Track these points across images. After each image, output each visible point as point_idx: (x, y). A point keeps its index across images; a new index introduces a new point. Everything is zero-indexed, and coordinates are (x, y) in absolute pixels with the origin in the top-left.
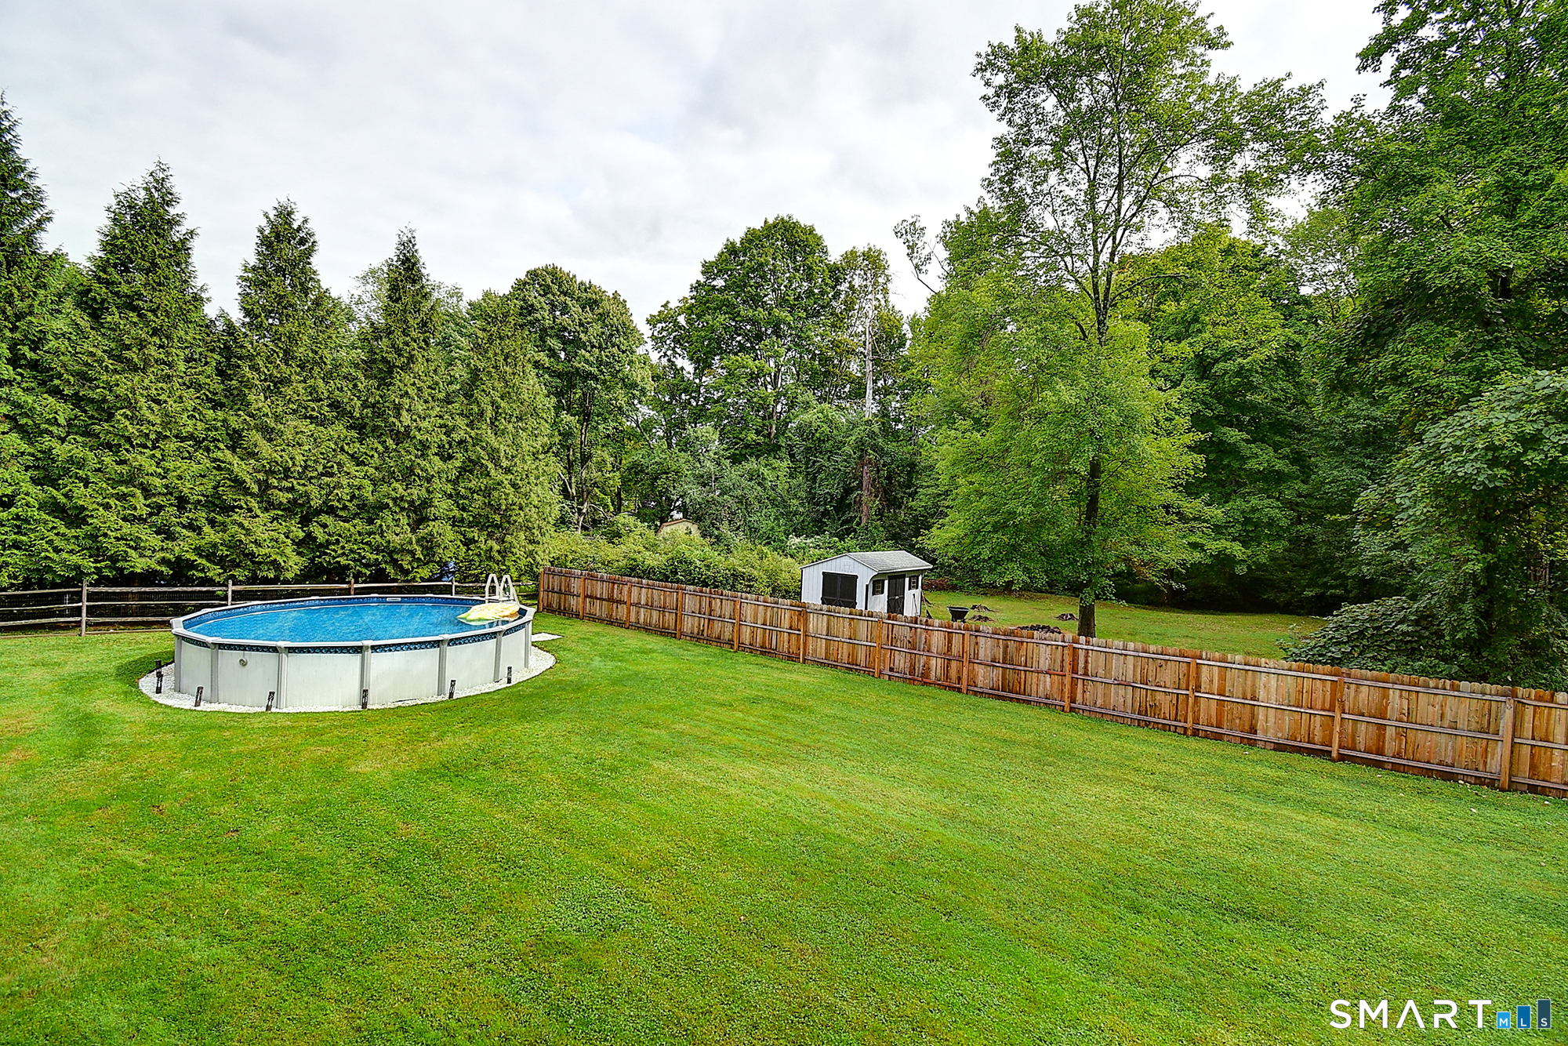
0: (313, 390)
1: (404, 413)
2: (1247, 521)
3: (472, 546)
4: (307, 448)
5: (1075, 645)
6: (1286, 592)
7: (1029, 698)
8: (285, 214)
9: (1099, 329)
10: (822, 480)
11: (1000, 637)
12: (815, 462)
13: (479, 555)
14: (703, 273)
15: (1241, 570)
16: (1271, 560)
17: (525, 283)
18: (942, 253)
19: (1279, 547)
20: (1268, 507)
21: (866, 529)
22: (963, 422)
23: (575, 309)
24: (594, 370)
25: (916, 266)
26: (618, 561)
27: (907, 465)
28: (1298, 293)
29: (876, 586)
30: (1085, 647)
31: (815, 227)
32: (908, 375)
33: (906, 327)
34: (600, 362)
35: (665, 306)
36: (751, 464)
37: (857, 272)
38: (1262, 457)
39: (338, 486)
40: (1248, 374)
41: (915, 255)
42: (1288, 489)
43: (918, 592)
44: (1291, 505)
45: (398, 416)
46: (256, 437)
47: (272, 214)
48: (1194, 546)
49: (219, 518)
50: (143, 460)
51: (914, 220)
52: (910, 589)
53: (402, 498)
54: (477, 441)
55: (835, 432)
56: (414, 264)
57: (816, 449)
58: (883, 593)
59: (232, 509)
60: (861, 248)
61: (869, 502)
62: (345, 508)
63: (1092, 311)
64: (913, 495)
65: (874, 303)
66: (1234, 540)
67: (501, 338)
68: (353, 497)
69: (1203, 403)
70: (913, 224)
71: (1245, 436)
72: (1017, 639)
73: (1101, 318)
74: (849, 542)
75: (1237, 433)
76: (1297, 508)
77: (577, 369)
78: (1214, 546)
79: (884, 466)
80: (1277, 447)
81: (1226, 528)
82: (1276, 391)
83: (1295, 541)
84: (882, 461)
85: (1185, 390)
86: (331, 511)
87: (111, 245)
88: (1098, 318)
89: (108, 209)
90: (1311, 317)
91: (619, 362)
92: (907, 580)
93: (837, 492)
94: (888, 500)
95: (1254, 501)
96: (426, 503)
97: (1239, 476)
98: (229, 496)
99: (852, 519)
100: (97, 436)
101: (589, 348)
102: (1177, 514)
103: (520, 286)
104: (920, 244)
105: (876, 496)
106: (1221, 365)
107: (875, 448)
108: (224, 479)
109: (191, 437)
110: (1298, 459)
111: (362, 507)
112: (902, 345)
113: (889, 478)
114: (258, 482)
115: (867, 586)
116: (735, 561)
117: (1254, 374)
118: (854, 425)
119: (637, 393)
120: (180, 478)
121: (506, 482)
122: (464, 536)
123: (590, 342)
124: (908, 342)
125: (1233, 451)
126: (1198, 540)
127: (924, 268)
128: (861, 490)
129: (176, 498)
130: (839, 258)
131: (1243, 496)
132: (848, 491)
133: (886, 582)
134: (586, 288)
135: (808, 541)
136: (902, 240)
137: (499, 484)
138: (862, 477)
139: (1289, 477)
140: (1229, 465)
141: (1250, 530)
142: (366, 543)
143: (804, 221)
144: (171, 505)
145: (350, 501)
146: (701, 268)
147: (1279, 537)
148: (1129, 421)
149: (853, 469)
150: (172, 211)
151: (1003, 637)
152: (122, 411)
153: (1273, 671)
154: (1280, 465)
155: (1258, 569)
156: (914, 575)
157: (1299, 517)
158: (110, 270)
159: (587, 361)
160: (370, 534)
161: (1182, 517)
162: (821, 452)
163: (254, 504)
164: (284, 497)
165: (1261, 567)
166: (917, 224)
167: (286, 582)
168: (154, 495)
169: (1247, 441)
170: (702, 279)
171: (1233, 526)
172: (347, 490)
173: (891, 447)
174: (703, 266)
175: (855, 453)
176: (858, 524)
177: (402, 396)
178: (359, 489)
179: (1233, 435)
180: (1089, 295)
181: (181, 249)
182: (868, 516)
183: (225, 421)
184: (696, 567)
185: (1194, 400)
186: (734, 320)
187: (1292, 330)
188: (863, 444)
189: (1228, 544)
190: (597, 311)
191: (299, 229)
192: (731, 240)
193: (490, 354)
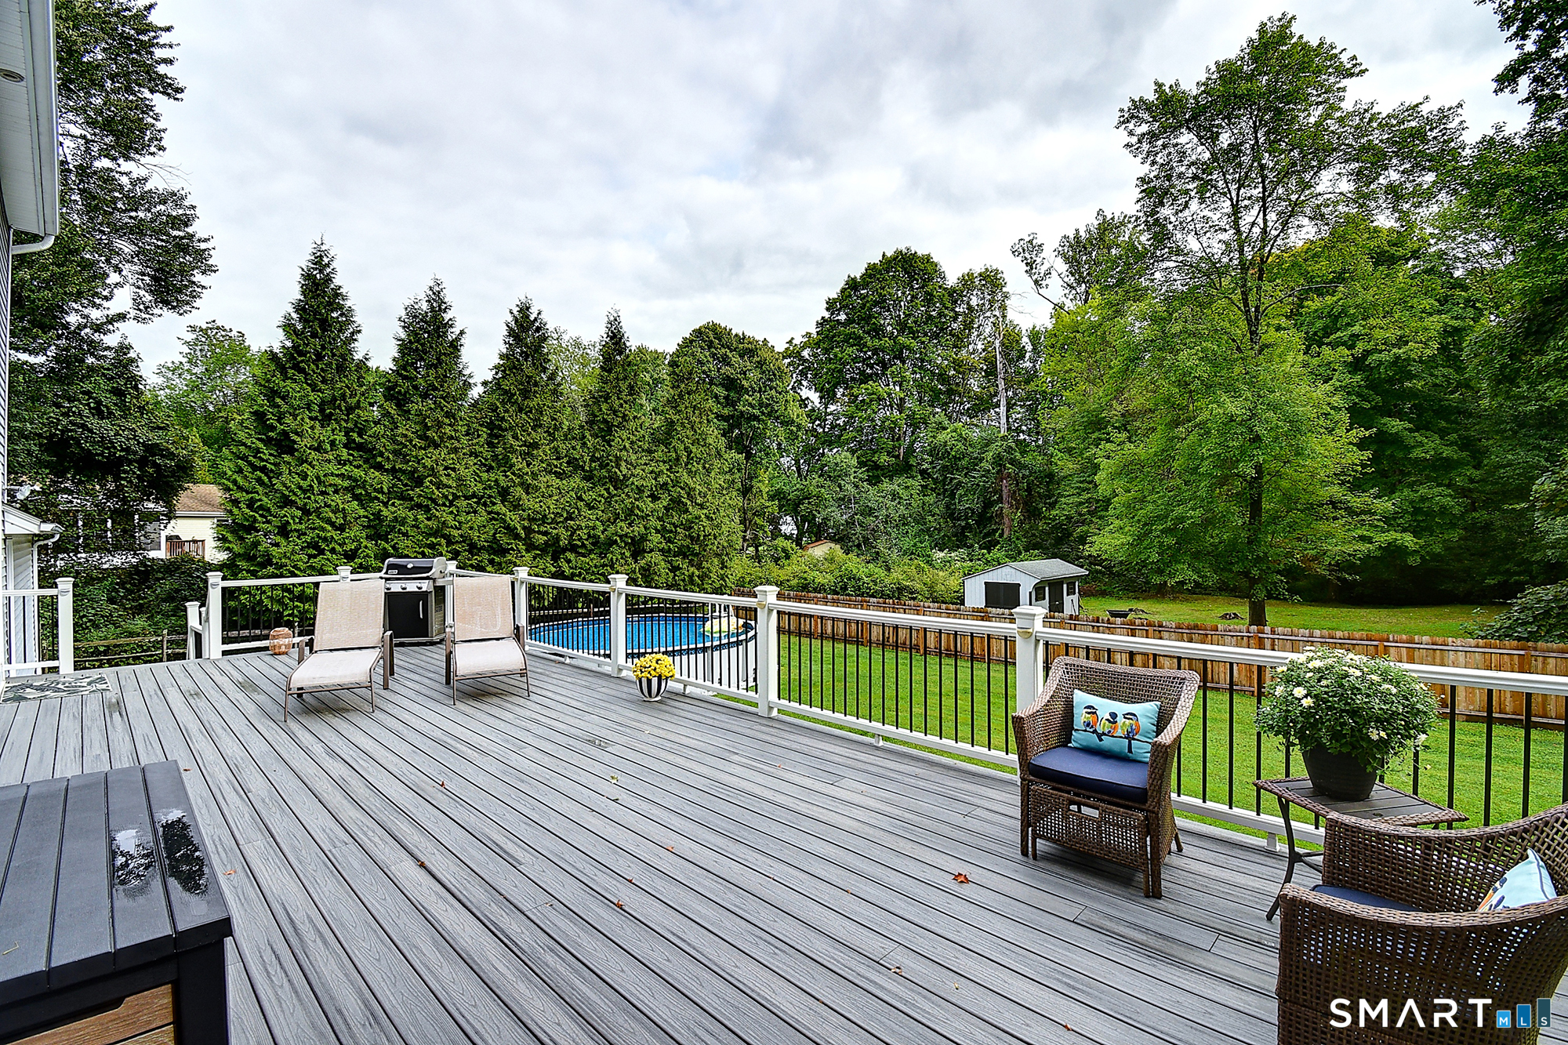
0: (556, 450)
1: (623, 464)
2: (1417, 511)
3: (677, 573)
4: (555, 498)
5: (1260, 635)
6: (1465, 581)
7: (1218, 686)
8: (525, 309)
9: (1251, 339)
10: (961, 496)
11: (1184, 631)
12: (952, 479)
13: (684, 580)
14: (827, 309)
15: (1413, 561)
16: (1446, 550)
17: (691, 342)
18: (1062, 266)
19: (1455, 535)
20: (1440, 496)
21: (1010, 540)
22: (1119, 435)
23: (735, 359)
24: (756, 412)
25: (1036, 282)
26: (788, 581)
27: (1046, 476)
28: (1452, 277)
29: (1038, 592)
30: (1271, 636)
31: (932, 255)
32: (1032, 386)
33: (1025, 340)
34: (761, 405)
35: (790, 342)
36: (886, 485)
37: (975, 293)
38: (1428, 446)
39: (579, 528)
40: (1405, 363)
41: (1034, 271)
42: (1459, 475)
43: (1075, 597)
44: (1463, 492)
45: (618, 466)
46: (519, 491)
47: (515, 310)
48: (1362, 538)
49: (497, 559)
50: (444, 515)
51: (1031, 238)
52: (1068, 595)
53: (626, 535)
54: (676, 483)
55: (970, 450)
56: (621, 339)
57: (952, 467)
58: (1044, 599)
59: (507, 551)
60: (978, 269)
61: (1011, 515)
62: (584, 546)
63: (1243, 324)
64: (1052, 506)
65: (992, 320)
66: (1404, 530)
67: (689, 393)
68: (589, 536)
69: (1358, 395)
70: (1030, 242)
71: (1408, 425)
72: (1201, 632)
73: (1253, 328)
74: (996, 553)
75: (1398, 423)
76: (1470, 494)
77: (741, 412)
78: (1383, 538)
79: (1023, 478)
80: (1443, 433)
81: (1395, 519)
82: (1437, 377)
83: (1472, 529)
84: (1021, 475)
85: (1338, 384)
86: (573, 548)
87: (405, 348)
88: (1250, 329)
89: (400, 320)
90: (1467, 301)
91: (777, 403)
92: (1065, 586)
93: (977, 506)
94: (1028, 511)
95: (1423, 490)
96: (644, 538)
97: (1404, 465)
98: (504, 540)
99: (996, 531)
100: (411, 499)
101: (750, 393)
102: (1346, 509)
103: (687, 343)
104: (1039, 260)
105: (1017, 509)
106: (1376, 356)
107: (1013, 462)
108: (500, 527)
109: (474, 496)
110: (1466, 444)
111: (596, 543)
112: (1022, 357)
113: (1029, 490)
114: (524, 528)
115: (1030, 593)
116: (896, 575)
117: (1412, 363)
118: (988, 443)
119: (795, 429)
120: (471, 528)
121: (703, 516)
122: (672, 565)
123: (751, 387)
124: (1028, 355)
125: (1396, 440)
126: (1365, 533)
127: (1044, 283)
128: (1002, 503)
129: (468, 545)
130: (956, 281)
131: (1411, 485)
132: (988, 504)
133: (1047, 589)
134: (742, 339)
135: (953, 555)
136: (1020, 258)
137: (696, 518)
138: (1002, 491)
139: (1459, 463)
140: (1392, 456)
141: (1420, 519)
142: (601, 575)
143: (921, 252)
144: (465, 550)
145: (587, 540)
146: (826, 305)
147: (1453, 526)
148: (1296, 426)
149: (993, 483)
150: (447, 317)
151: (1187, 631)
152: (429, 478)
153: (1460, 648)
154: (1447, 452)
155: (1432, 560)
156: (1071, 582)
157: (1473, 503)
158: (409, 368)
159: (750, 405)
160: (604, 566)
161: (1351, 511)
162: (957, 470)
163: (522, 547)
164: (542, 539)
165: (1436, 557)
166: (1034, 242)
167: (544, 608)
168: (453, 543)
169: (1410, 430)
170: (827, 315)
171: (1401, 517)
172: (585, 531)
173: (1027, 460)
174: (827, 303)
175: (993, 469)
176: (1001, 536)
177: (621, 450)
178: (593, 529)
179: (1395, 425)
180: (1239, 308)
181: (455, 346)
182: (1010, 528)
183: (496, 480)
184: (864, 583)
185: (1348, 393)
186: (861, 351)
187: (1448, 316)
188: (1001, 459)
189: (1398, 535)
190: (756, 359)
191: (536, 319)
192: (853, 276)
193: (682, 407)
